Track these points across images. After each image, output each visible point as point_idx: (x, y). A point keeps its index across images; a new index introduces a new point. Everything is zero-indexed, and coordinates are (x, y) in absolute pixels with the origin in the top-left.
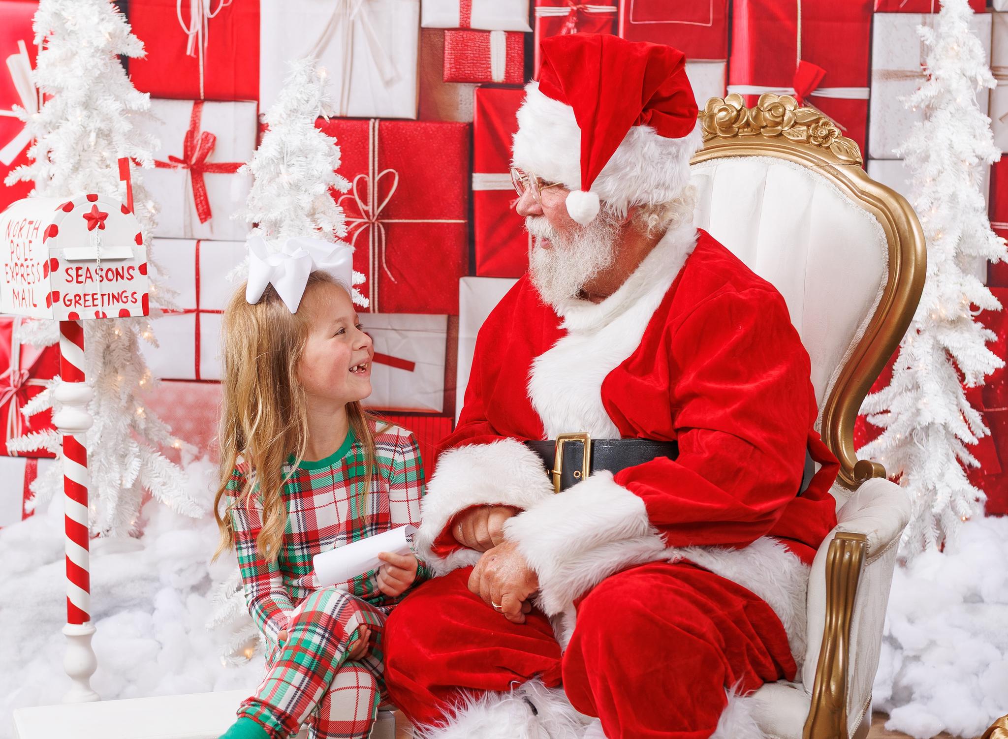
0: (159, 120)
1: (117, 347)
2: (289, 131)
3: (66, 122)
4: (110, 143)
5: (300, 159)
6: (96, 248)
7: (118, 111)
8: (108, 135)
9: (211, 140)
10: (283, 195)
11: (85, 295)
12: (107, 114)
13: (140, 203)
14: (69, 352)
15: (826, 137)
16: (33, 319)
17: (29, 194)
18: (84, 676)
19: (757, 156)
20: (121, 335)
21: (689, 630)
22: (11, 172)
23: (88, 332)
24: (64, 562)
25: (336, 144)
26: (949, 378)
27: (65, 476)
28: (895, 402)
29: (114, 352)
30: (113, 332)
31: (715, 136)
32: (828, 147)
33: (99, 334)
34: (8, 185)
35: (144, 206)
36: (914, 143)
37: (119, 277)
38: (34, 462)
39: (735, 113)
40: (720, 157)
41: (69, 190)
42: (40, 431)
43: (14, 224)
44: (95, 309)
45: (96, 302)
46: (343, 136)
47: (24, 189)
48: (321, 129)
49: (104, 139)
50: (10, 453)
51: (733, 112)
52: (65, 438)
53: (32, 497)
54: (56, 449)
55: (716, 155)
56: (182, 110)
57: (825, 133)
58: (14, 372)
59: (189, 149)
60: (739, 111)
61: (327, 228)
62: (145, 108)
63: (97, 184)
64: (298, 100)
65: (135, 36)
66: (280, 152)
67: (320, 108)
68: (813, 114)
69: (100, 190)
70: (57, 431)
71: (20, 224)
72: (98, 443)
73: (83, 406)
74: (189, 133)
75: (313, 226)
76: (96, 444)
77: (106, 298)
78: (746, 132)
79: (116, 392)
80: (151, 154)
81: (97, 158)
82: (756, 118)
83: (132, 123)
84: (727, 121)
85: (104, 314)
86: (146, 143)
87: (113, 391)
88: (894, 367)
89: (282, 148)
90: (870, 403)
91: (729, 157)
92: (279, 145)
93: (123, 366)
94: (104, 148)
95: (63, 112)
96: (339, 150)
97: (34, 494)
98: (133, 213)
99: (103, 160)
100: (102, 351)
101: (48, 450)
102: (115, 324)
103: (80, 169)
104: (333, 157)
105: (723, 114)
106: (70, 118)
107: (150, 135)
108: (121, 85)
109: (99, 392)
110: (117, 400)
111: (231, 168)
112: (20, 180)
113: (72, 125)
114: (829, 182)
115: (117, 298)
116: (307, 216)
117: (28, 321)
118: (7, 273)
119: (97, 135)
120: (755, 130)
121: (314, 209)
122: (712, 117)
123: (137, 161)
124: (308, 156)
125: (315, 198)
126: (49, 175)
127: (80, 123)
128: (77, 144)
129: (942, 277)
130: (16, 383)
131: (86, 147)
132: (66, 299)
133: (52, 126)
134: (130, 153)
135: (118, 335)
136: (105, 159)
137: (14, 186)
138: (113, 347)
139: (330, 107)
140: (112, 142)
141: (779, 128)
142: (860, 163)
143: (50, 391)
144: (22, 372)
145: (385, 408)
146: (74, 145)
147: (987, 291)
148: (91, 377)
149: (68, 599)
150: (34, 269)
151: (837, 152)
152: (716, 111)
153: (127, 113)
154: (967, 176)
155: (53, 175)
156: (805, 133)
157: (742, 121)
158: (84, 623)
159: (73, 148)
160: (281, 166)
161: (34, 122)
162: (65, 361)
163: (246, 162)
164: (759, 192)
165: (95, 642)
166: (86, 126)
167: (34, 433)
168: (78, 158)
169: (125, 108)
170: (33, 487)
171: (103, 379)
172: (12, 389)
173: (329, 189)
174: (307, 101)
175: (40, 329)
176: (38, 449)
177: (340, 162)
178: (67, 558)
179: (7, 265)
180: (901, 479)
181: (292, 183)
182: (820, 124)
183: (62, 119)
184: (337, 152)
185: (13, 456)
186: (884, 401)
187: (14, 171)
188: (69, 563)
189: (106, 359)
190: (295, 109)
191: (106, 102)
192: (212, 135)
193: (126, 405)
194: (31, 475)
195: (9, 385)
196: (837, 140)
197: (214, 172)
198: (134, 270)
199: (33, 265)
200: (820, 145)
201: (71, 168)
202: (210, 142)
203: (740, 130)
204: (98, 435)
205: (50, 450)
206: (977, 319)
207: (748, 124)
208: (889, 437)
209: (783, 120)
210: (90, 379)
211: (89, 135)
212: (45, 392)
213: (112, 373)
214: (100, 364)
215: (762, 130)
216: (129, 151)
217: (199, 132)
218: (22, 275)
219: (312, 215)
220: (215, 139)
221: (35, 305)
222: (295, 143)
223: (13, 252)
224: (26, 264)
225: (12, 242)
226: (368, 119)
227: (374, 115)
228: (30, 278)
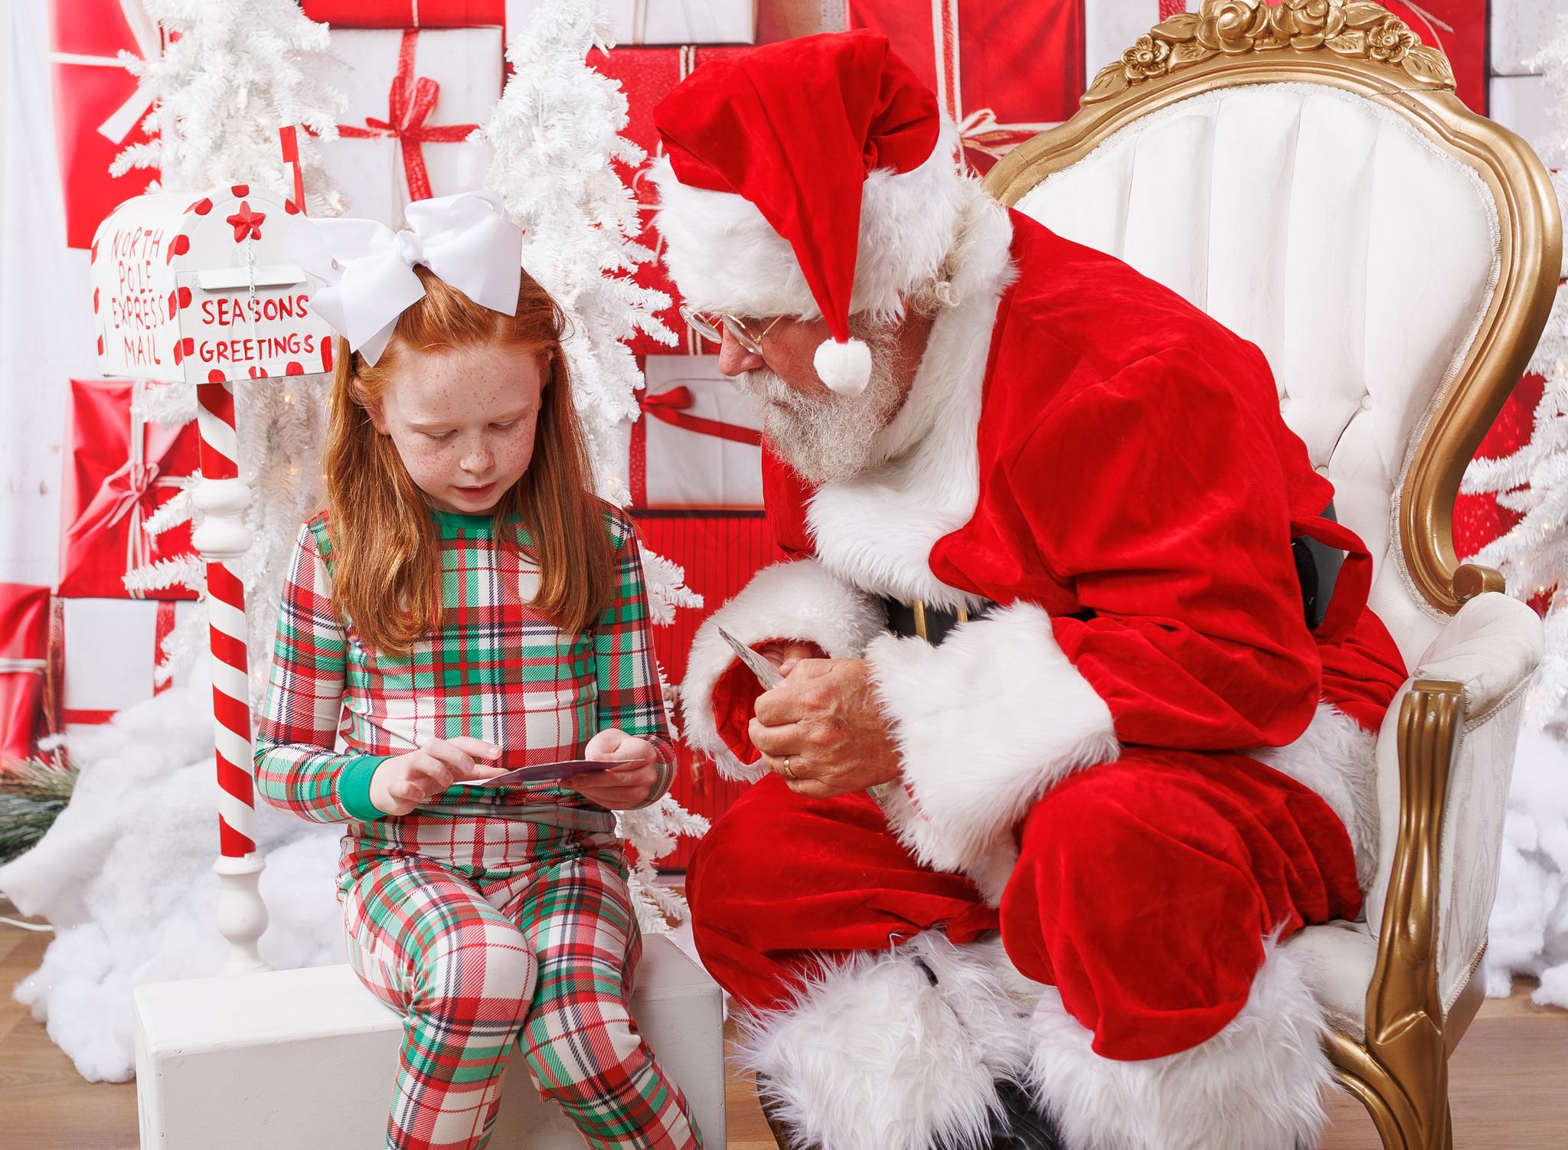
0: (344, 64)
1: (288, 422)
2: (546, 73)
3: (201, 73)
4: (269, 105)
5: (564, 116)
6: (247, 269)
7: (281, 53)
8: (266, 92)
9: (432, 91)
10: (538, 175)
11: (233, 343)
12: (264, 59)
13: (318, 195)
14: (213, 433)
15: (1396, 48)
16: (159, 383)
17: (146, 188)
18: (248, 938)
19: (1285, 81)
20: (293, 403)
21: (1200, 846)
22: (118, 155)
23: (244, 400)
24: (214, 762)
25: (621, 91)
27: (212, 628)
28: (1538, 471)
29: (285, 430)
30: (281, 399)
31: (1217, 53)
32: (1399, 64)
33: (260, 404)
34: (114, 176)
35: (325, 199)
36: (1557, 49)
37: (284, 313)
38: (170, 607)
39: (1248, 14)
40: (1226, 86)
41: (209, 180)
42: (173, 557)
43: (124, 236)
44: (250, 364)
45: (250, 354)
46: (639, 75)
47: (140, 180)
48: (595, 67)
49: (260, 98)
50: (132, 594)
51: (1244, 13)
52: (210, 567)
53: (164, 661)
54: (199, 585)
56: (385, 45)
57: (1393, 39)
58: (136, 467)
59: (398, 106)
60: (1254, 12)
61: (610, 224)
62: (323, 47)
63: (251, 169)
64: (559, 24)
66: (531, 108)
67: (593, 34)
68: (1374, 11)
69: (256, 178)
70: (200, 557)
71: (133, 235)
72: (262, 573)
73: (236, 516)
74: (397, 81)
75: (587, 221)
76: (261, 576)
77: (265, 345)
78: (1267, 44)
79: (288, 492)
80: (333, 118)
81: (250, 128)
82: (1281, 21)
83: (302, 70)
84: (1235, 28)
85: (262, 371)
86: (324, 102)
87: (285, 492)
88: (1535, 414)
89: (534, 100)
91: (1240, 85)
92: (530, 97)
93: (299, 452)
94: (260, 112)
95: (196, 58)
96: (626, 99)
97: (167, 656)
98: (305, 212)
99: (259, 130)
100: (265, 429)
101: (186, 586)
102: (283, 386)
103: (224, 146)
104: (614, 111)
105: (1229, 16)
106: (206, 68)
107: (331, 88)
108: (285, 12)
109: (263, 493)
110: (291, 506)
111: (457, 134)
112: (134, 166)
113: (211, 78)
114: (1402, 119)
115: (282, 345)
116: (578, 205)
117: (152, 386)
118: (115, 313)
119: (250, 92)
120: (1282, 40)
121: (588, 195)
122: (1211, 22)
123: (311, 129)
124: (576, 112)
125: (589, 177)
126: (176, 158)
127: (222, 75)
128: (219, 107)
130: (139, 484)
131: (232, 112)
132: (205, 350)
133: (182, 81)
134: (301, 117)
135: (290, 404)
136: (263, 128)
137: (124, 176)
138: (282, 421)
139: (609, 32)
140: (273, 102)
141: (1320, 35)
142: (1451, 87)
143: (188, 494)
144: (148, 466)
145: (717, 506)
146: (214, 110)
148: (250, 470)
149: (221, 818)
150: (155, 305)
151: (1414, 71)
152: (1217, 12)
153: (295, 55)
155: (184, 156)
156: (1361, 42)
157: (1260, 27)
158: (246, 855)
159: (213, 114)
160: (534, 129)
161: (152, 76)
162: (207, 448)
163: (480, 125)
164: (1290, 139)
165: (263, 884)
166: (232, 78)
167: (165, 560)
168: (221, 129)
169: (291, 48)
170: (167, 644)
171: (268, 473)
172: (134, 494)
173: (612, 162)
174: (573, 25)
175: (170, 397)
176: (172, 585)
177: (627, 118)
178: (218, 754)
179: (114, 300)
180: (1554, 596)
181: (552, 154)
182: (1385, 27)
183: (194, 69)
184: (622, 102)
185: (137, 598)
186: (1522, 469)
187: (124, 153)
188: (222, 763)
189: (273, 441)
190: (554, 39)
191: (261, 39)
192: (433, 82)
193: (304, 512)
194: (166, 625)
195: (129, 488)
196: (1413, 51)
197: (437, 141)
198: (307, 301)
199: (153, 300)
200: (1386, 61)
201: (210, 144)
202: (431, 95)
203: (1257, 42)
204: (262, 562)
205: (189, 587)
207: (1269, 32)
208: (1530, 528)
209: (1326, 22)
210: (247, 472)
211: (236, 92)
212: (180, 496)
213: (282, 464)
214: (263, 450)
215: (1292, 39)
216: (299, 115)
217: (412, 78)
218: (138, 316)
219: (585, 203)
220: (437, 88)
221: (158, 362)
222: (555, 90)
223: (122, 281)
224: (141, 297)
225: (121, 264)
226: (677, 47)
227: (687, 40)
228: (149, 321)
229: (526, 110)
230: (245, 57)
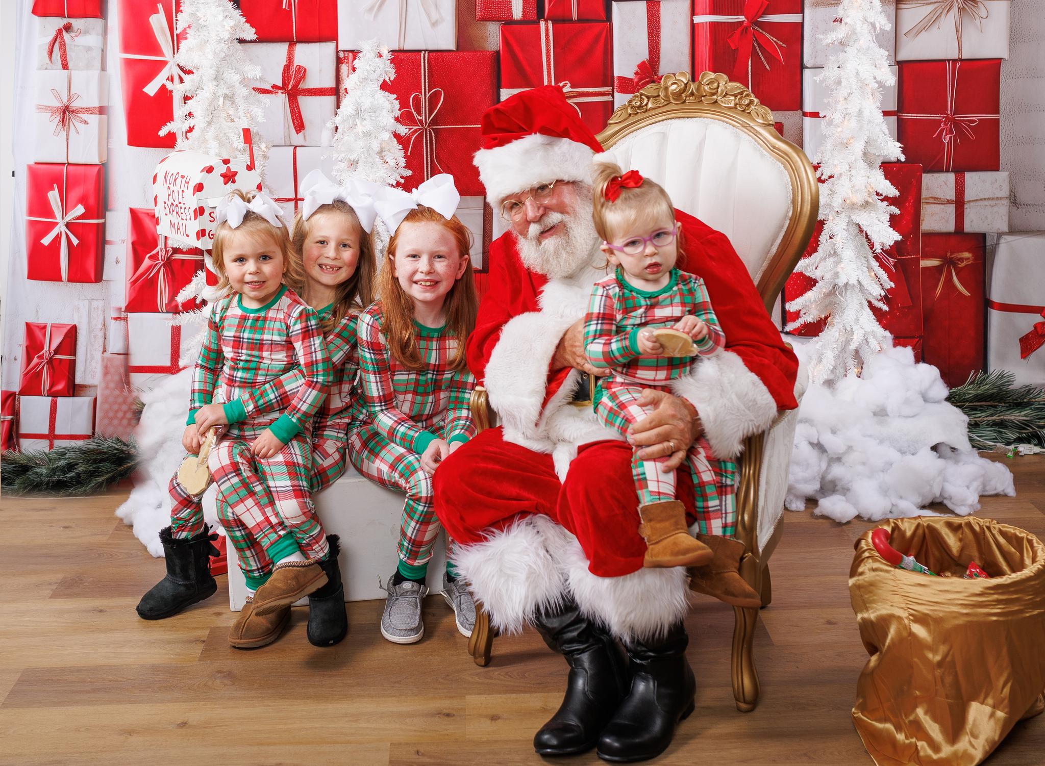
2: (362, 94)
4: (233, 103)
5: (371, 114)
9: (303, 71)
19: (700, 117)
25: (396, 99)
26: (862, 245)
28: (821, 263)
32: (749, 113)
36: (830, 73)
39: (683, 86)
40: (673, 118)
43: (170, 175)
46: (402, 65)
48: (385, 90)
49: (229, 101)
51: (681, 85)
55: (670, 116)
57: (747, 102)
59: (286, 78)
60: (686, 84)
61: (392, 163)
63: (225, 134)
64: (368, 69)
65: (249, 25)
66: (355, 111)
67: (383, 76)
71: (174, 176)
74: (286, 67)
78: (691, 100)
81: (224, 115)
82: (698, 89)
84: (677, 91)
89: (357, 107)
90: (803, 266)
92: (354, 106)
96: (398, 103)
98: (255, 170)
99: (228, 116)
104: (394, 109)
112: (170, 132)
116: (377, 154)
118: (165, 208)
120: (698, 98)
121: (381, 148)
124: (376, 112)
125: (383, 141)
126: (190, 127)
129: (853, 172)
130: (163, 258)
131: (216, 107)
141: (715, 97)
143: (197, 284)
146: (208, 108)
147: (887, 183)
151: (756, 117)
152: (669, 84)
154: (871, 97)
157: (688, 92)
159: (208, 110)
160: (357, 120)
164: (701, 146)
166: (216, 92)
167: (185, 312)
168: (211, 115)
169: (243, 78)
172: (160, 262)
173: (394, 134)
174: (374, 71)
177: (398, 112)
179: (164, 203)
180: (829, 319)
181: (365, 132)
182: (744, 95)
183: (198, 88)
186: (814, 262)
187: (165, 125)
190: (366, 77)
191: (229, 74)
192: (303, 67)
195: (158, 259)
196: (756, 108)
197: (305, 95)
199: (185, 208)
200: (743, 111)
201: (206, 122)
202: (302, 73)
203: (687, 99)
206: (882, 200)
207: (692, 94)
208: (820, 289)
209: (717, 91)
215: (702, 98)
217: (293, 66)
218: (177, 213)
219: (381, 152)
220: (305, 70)
221: (188, 236)
222: (367, 103)
223: (169, 195)
224: (179, 205)
225: (169, 187)
226: (420, 51)
227: (425, 48)
228: (183, 216)
229: (353, 112)
230: (222, 82)
